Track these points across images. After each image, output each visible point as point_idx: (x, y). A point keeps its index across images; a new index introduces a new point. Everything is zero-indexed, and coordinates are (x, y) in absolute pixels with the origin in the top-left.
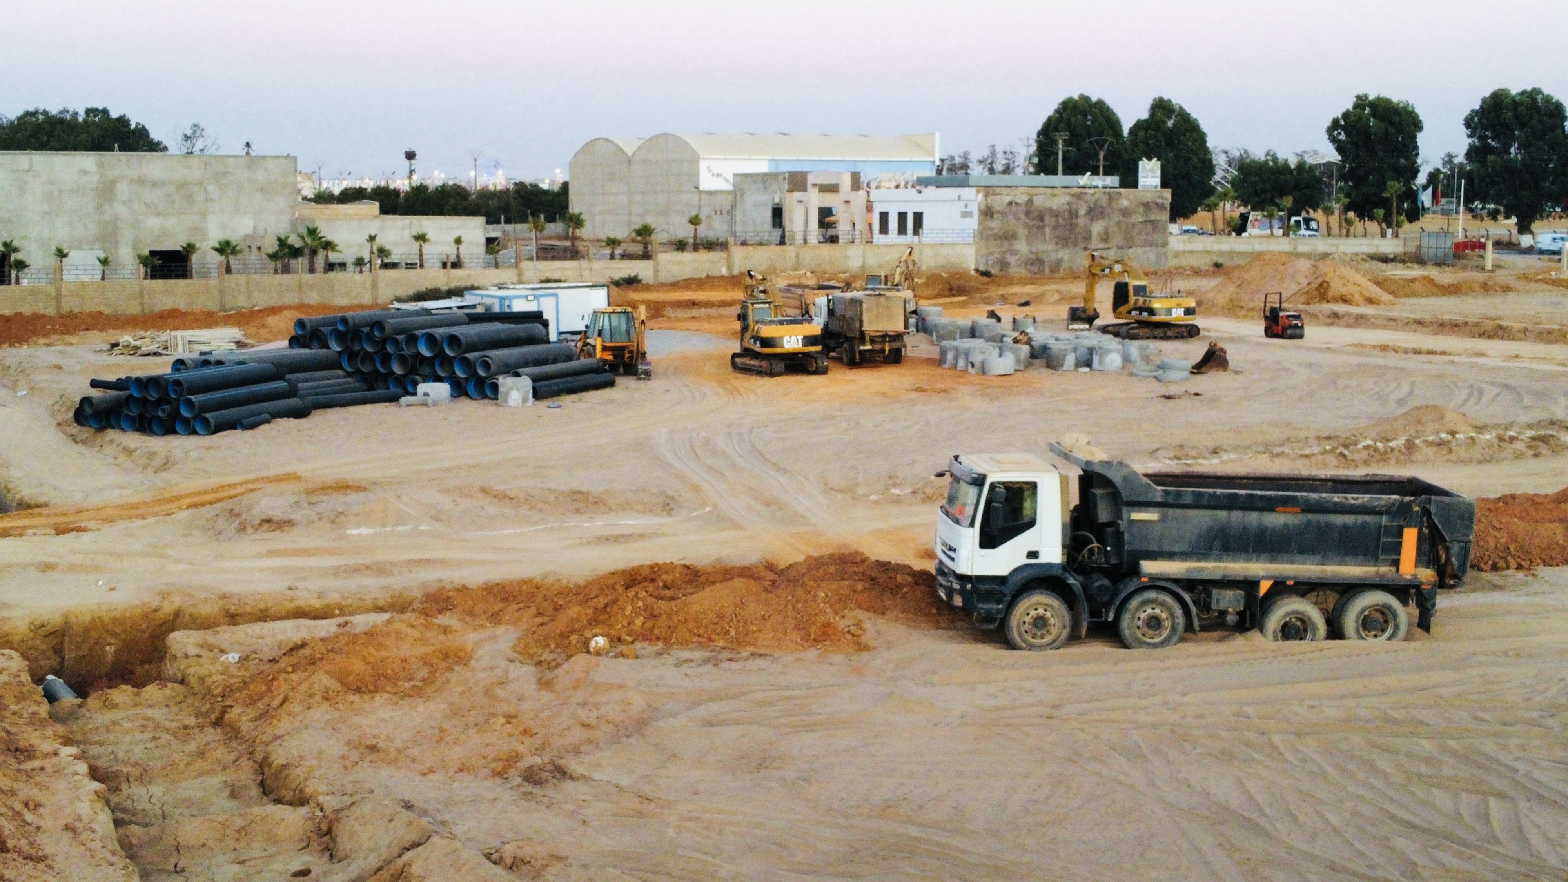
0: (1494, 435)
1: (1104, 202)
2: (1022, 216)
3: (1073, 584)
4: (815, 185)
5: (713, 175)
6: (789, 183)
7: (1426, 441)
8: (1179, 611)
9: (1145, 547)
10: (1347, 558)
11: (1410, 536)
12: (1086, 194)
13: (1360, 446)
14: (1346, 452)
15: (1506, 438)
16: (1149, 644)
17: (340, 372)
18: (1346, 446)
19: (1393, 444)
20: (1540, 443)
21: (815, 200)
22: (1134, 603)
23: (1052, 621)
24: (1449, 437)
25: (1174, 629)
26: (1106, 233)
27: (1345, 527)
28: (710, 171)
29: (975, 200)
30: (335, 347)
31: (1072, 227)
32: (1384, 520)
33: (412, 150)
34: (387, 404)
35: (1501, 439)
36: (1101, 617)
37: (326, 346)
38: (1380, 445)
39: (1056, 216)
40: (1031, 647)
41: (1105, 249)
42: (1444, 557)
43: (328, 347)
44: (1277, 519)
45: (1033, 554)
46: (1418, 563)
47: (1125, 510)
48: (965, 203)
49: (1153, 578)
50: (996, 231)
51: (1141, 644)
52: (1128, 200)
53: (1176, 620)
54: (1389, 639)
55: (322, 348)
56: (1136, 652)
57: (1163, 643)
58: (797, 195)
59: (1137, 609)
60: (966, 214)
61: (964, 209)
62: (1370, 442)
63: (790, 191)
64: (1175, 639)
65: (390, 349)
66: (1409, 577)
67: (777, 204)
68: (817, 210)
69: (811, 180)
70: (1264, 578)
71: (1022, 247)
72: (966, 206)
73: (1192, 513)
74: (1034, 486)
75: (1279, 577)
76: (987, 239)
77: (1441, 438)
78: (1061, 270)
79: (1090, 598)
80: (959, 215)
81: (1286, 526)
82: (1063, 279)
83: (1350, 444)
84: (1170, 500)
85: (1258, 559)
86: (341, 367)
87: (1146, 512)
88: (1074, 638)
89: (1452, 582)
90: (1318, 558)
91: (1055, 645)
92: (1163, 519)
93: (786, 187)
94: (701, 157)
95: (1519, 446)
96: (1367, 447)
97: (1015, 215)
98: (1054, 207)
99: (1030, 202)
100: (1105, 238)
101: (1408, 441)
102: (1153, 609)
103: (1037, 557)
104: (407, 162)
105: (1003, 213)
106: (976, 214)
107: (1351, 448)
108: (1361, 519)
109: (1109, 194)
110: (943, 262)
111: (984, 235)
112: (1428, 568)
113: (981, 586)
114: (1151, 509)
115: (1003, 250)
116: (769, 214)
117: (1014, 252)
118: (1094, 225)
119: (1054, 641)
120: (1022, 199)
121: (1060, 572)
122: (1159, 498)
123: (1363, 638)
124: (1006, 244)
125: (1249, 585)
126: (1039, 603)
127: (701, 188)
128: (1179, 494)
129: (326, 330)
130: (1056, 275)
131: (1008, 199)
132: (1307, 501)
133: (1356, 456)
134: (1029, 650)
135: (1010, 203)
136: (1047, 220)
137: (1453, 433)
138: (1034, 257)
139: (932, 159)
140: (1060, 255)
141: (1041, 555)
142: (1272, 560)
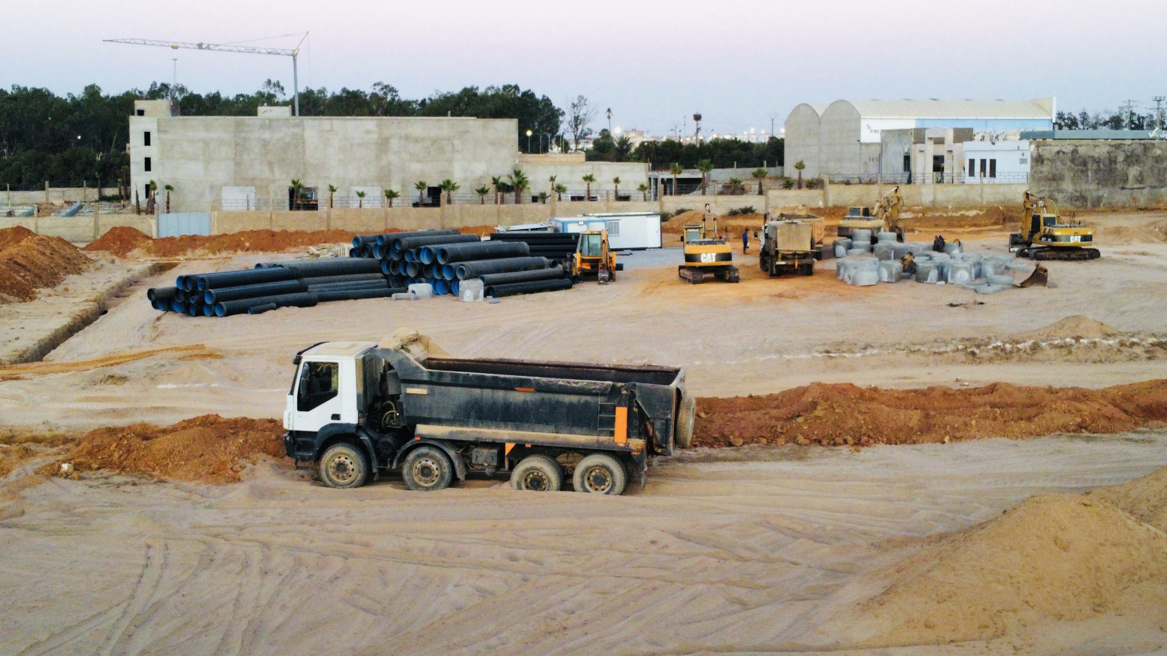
0: (1117, 340)
1: (1139, 150)
2: (1068, 163)
3: (365, 440)
4: (930, 138)
5: (871, 131)
6: (915, 138)
7: (1051, 344)
8: (445, 464)
9: (418, 414)
10: (575, 429)
11: (621, 414)
12: (1124, 144)
13: (990, 347)
14: (977, 351)
15: (1128, 344)
16: (423, 487)
17: (379, 275)
18: (978, 346)
19: (1020, 346)
20: (1158, 348)
21: (931, 150)
22: (411, 456)
23: (351, 467)
24: (1073, 341)
25: (442, 477)
26: (1141, 174)
27: (571, 405)
28: (869, 128)
29: (1029, 150)
30: (378, 257)
31: (1111, 171)
32: (600, 400)
33: (699, 113)
34: (385, 298)
35: (1122, 344)
36: (387, 466)
37: (371, 256)
38: (1008, 346)
39: (1098, 162)
40: (336, 485)
41: (1139, 188)
42: (651, 430)
43: (373, 257)
44: (518, 397)
45: (336, 417)
46: (629, 436)
47: (402, 385)
48: (1022, 152)
49: (423, 437)
50: (1046, 174)
51: (418, 487)
52: (1160, 148)
53: (443, 470)
54: (607, 493)
55: (369, 257)
56: (414, 493)
57: (433, 488)
58: (919, 146)
59: (414, 460)
60: (1023, 161)
61: (1021, 157)
62: (999, 344)
63: (915, 143)
64: (443, 484)
65: (407, 259)
66: (622, 445)
67: (907, 153)
68: (932, 157)
69: (928, 134)
70: (510, 441)
71: (1068, 186)
72: (1023, 154)
73: (453, 389)
74: (336, 365)
75: (520, 441)
76: (1039, 180)
77: (1065, 343)
78: (1102, 205)
79: (378, 452)
80: (1018, 161)
81: (525, 402)
82: (1102, 212)
83: (982, 345)
84: (434, 379)
85: (506, 427)
86: (381, 271)
87: (418, 388)
88: (368, 480)
89: (660, 451)
90: (552, 427)
91: (353, 484)
92: (431, 394)
93: (913, 140)
94: (862, 117)
95: (1138, 350)
96: (995, 348)
97: (1062, 161)
98: (1096, 155)
99: (1075, 152)
100: (1140, 179)
101: (1034, 343)
102: (427, 461)
103: (339, 419)
104: (695, 122)
105: (1052, 161)
106: (1029, 161)
107: (982, 347)
108: (584, 399)
109: (1144, 144)
110: (1000, 197)
111: (1035, 177)
112: (641, 438)
113: (300, 439)
114: (423, 386)
115: (1051, 189)
116: (902, 160)
117: (1060, 191)
118: (1130, 169)
119: (352, 482)
120: (1068, 149)
121: (354, 430)
122: (426, 378)
123: (588, 491)
124: (1054, 184)
125: (500, 446)
126: (342, 453)
127: (862, 141)
128: (441, 375)
129: (372, 244)
130: (1097, 209)
131: (1056, 149)
132: (538, 383)
133: (984, 354)
134: (335, 487)
135: (1058, 152)
136: (1089, 166)
137: (1078, 339)
138: (1078, 194)
139: (1050, 118)
140: (1100, 193)
141: (342, 417)
142: (518, 428)
